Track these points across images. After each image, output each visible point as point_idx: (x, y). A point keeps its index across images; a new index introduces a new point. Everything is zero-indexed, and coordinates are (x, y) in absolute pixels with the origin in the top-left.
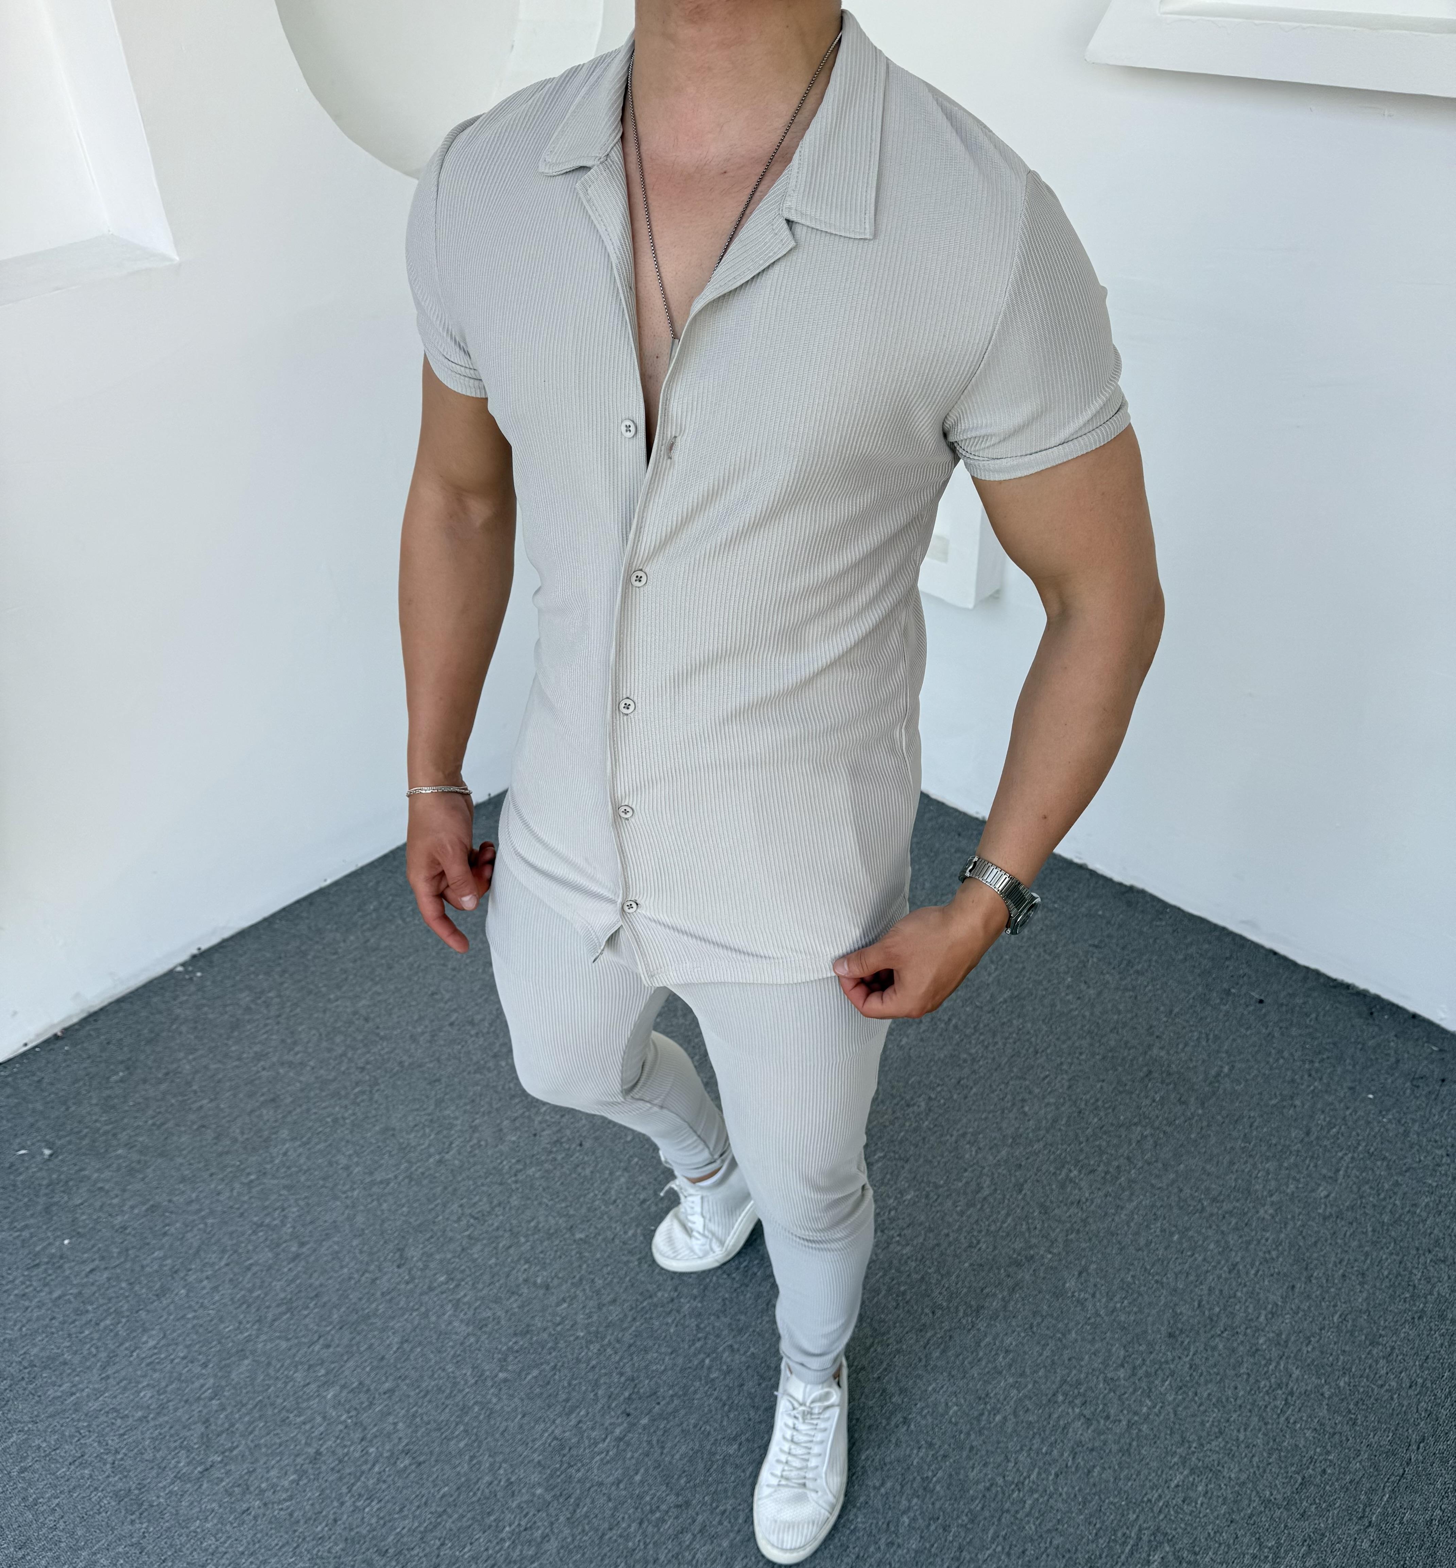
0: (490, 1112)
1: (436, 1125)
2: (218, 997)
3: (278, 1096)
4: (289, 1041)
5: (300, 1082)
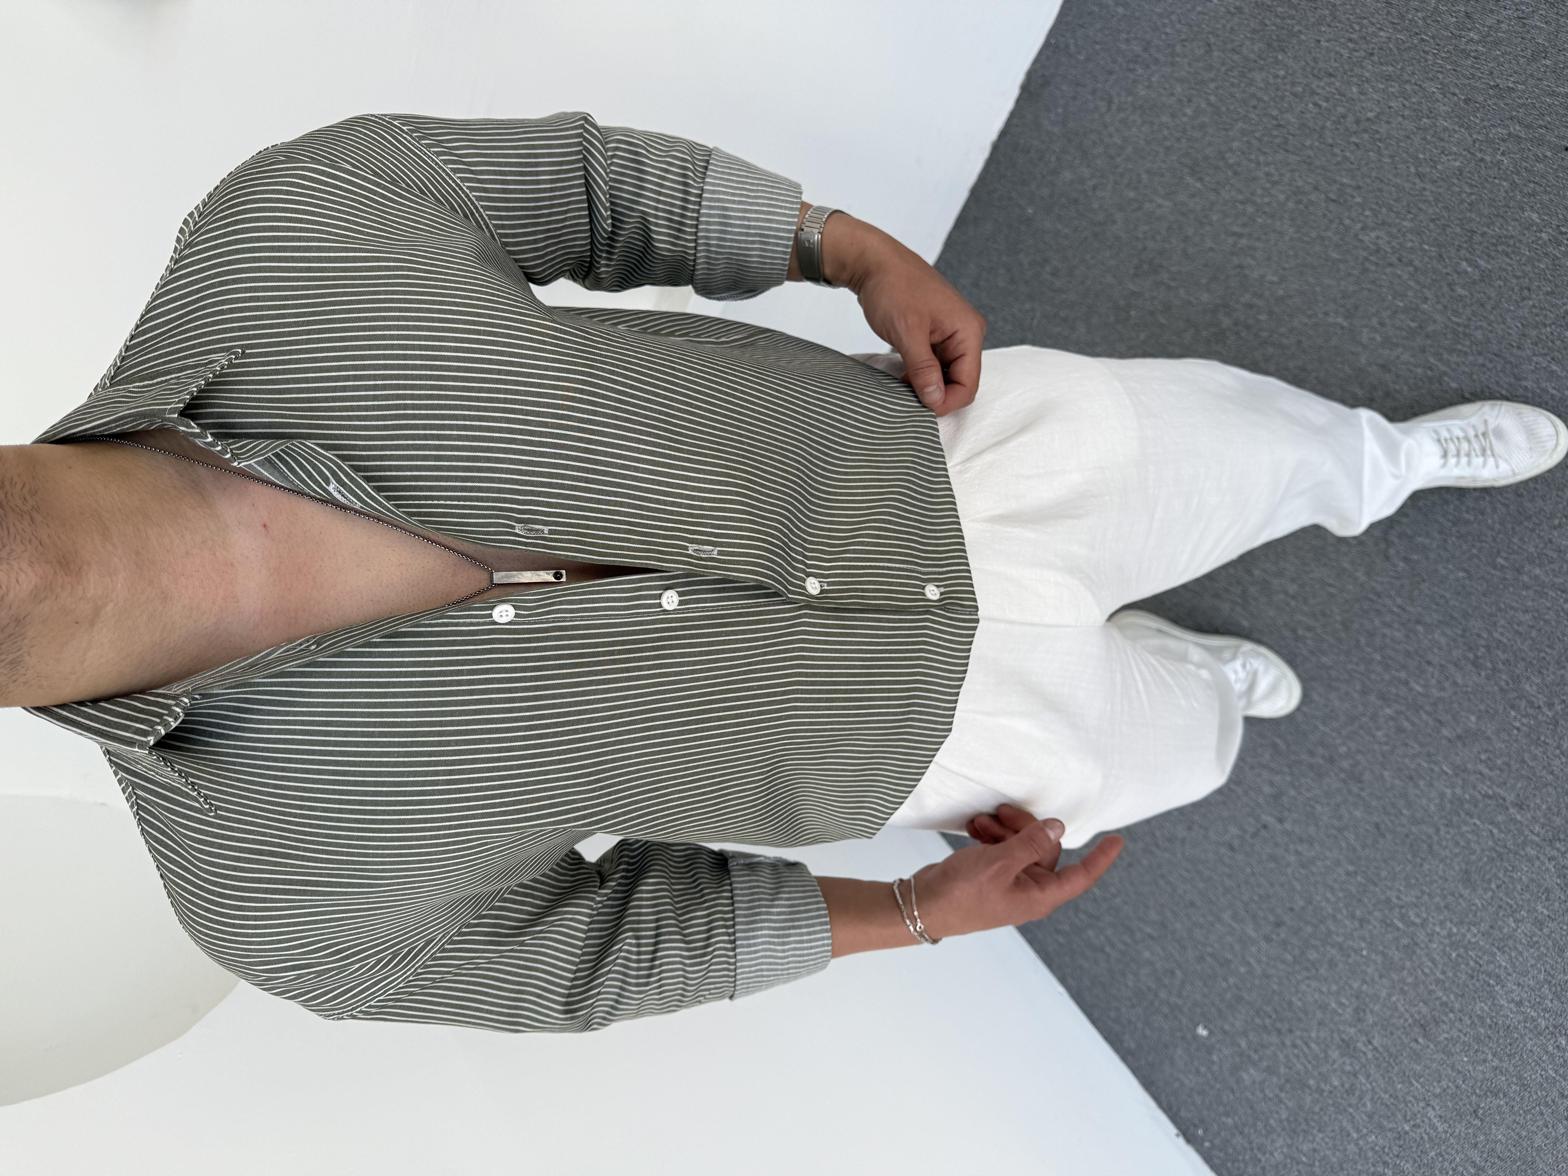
0: (1429, 755)
1: (1455, 819)
2: (1252, 1108)
3: (1415, 1021)
4: (1319, 1015)
5: (1389, 995)
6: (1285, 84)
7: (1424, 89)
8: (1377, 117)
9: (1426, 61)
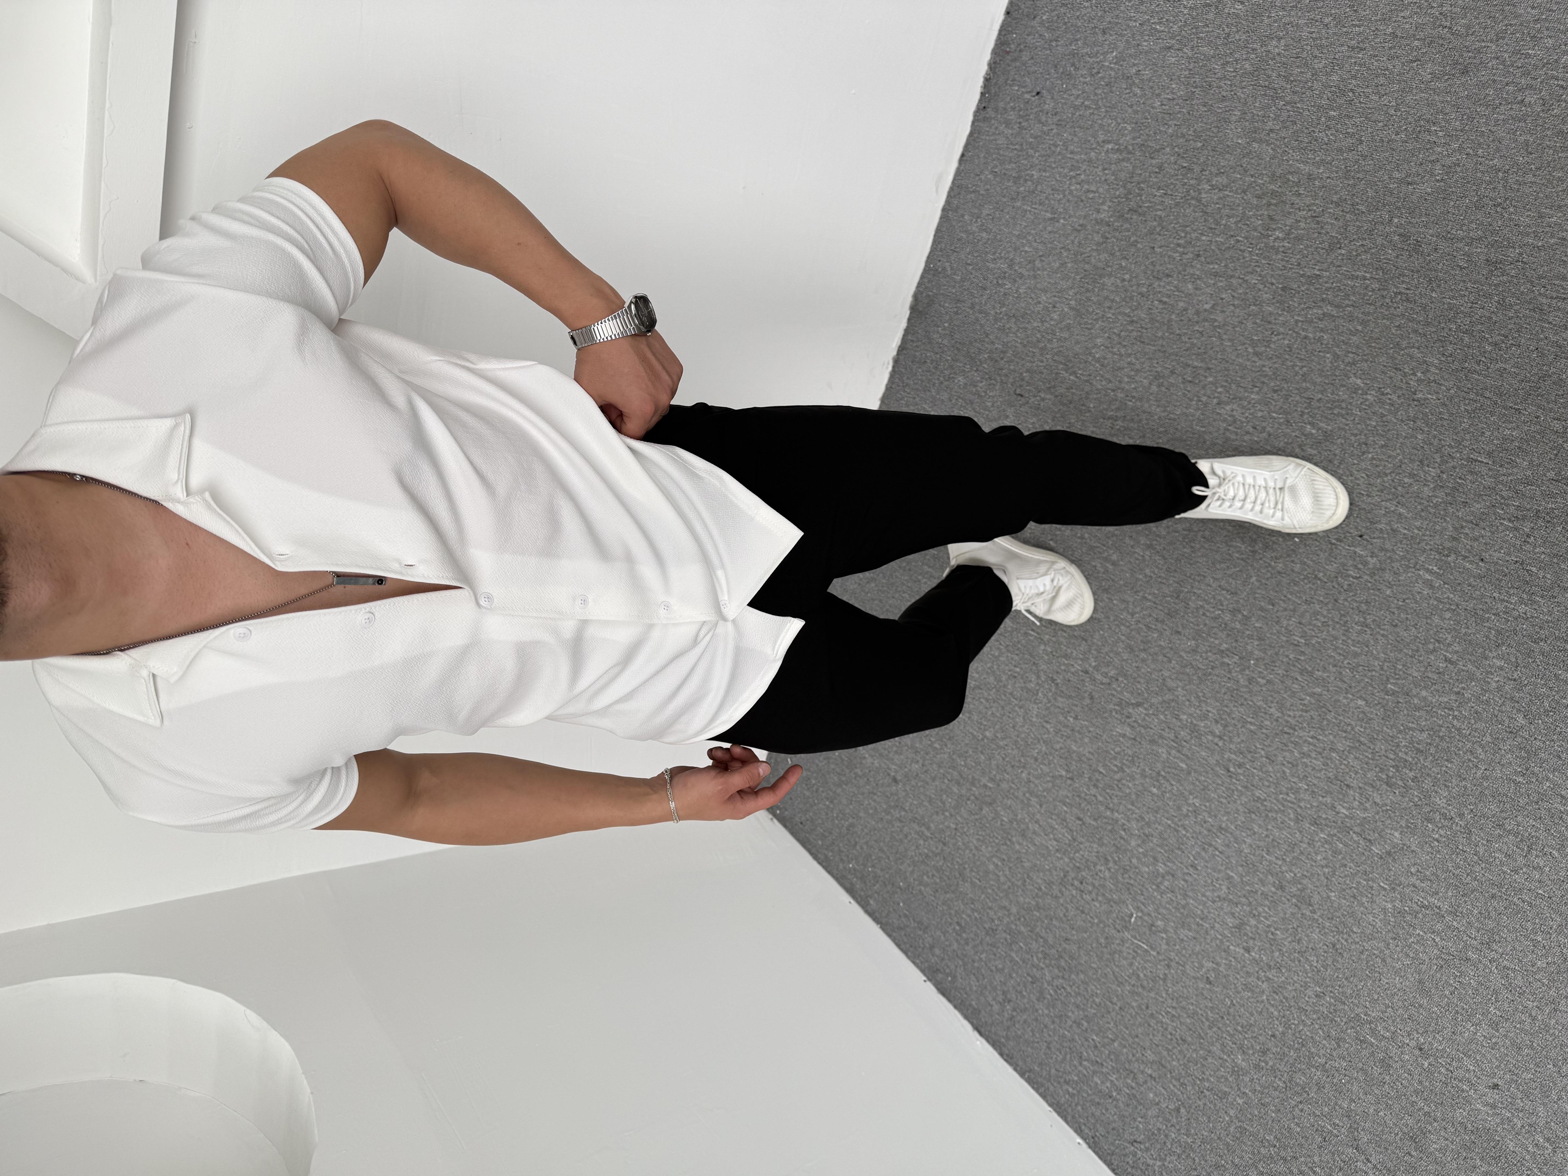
6: (1132, 286)
7: (1247, 281)
8: (1213, 307)
9: (1244, 258)
